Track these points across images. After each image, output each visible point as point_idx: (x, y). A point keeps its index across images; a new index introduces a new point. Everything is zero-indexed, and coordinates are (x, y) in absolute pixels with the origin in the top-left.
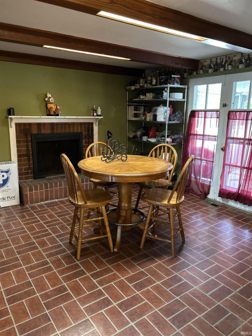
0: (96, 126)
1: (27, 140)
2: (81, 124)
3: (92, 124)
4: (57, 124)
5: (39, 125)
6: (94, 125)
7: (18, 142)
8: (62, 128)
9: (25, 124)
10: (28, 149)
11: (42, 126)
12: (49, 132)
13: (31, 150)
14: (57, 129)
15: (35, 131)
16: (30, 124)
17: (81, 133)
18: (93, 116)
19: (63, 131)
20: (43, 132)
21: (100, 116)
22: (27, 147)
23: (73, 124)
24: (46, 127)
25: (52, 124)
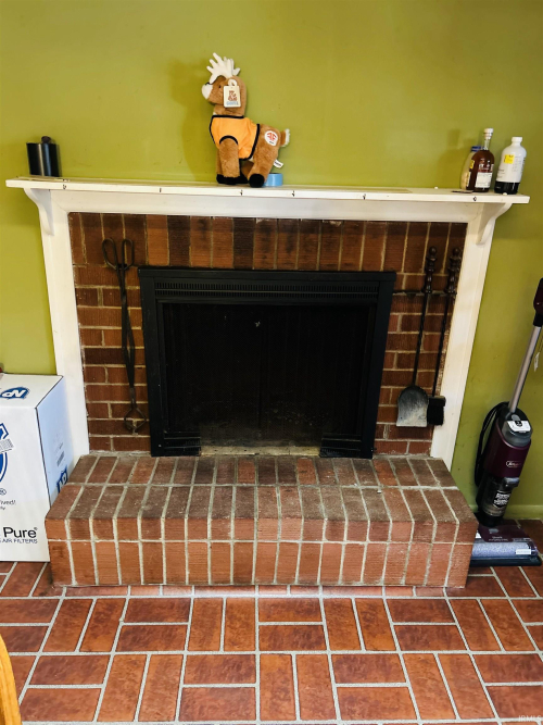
0: (480, 243)
1: (124, 292)
2: (396, 229)
3: (460, 230)
4: (268, 227)
5: (178, 226)
6: (470, 240)
7: (84, 297)
8: (290, 249)
9: (113, 220)
10: (127, 333)
11: (193, 234)
12: (228, 261)
13: (139, 338)
14: (266, 248)
15: (158, 254)
16: (137, 222)
17: (391, 275)
18: (472, 188)
19: (296, 261)
20: (197, 259)
21: (511, 189)
22: (125, 321)
23: (354, 228)
24: (212, 235)
25: (243, 227)
